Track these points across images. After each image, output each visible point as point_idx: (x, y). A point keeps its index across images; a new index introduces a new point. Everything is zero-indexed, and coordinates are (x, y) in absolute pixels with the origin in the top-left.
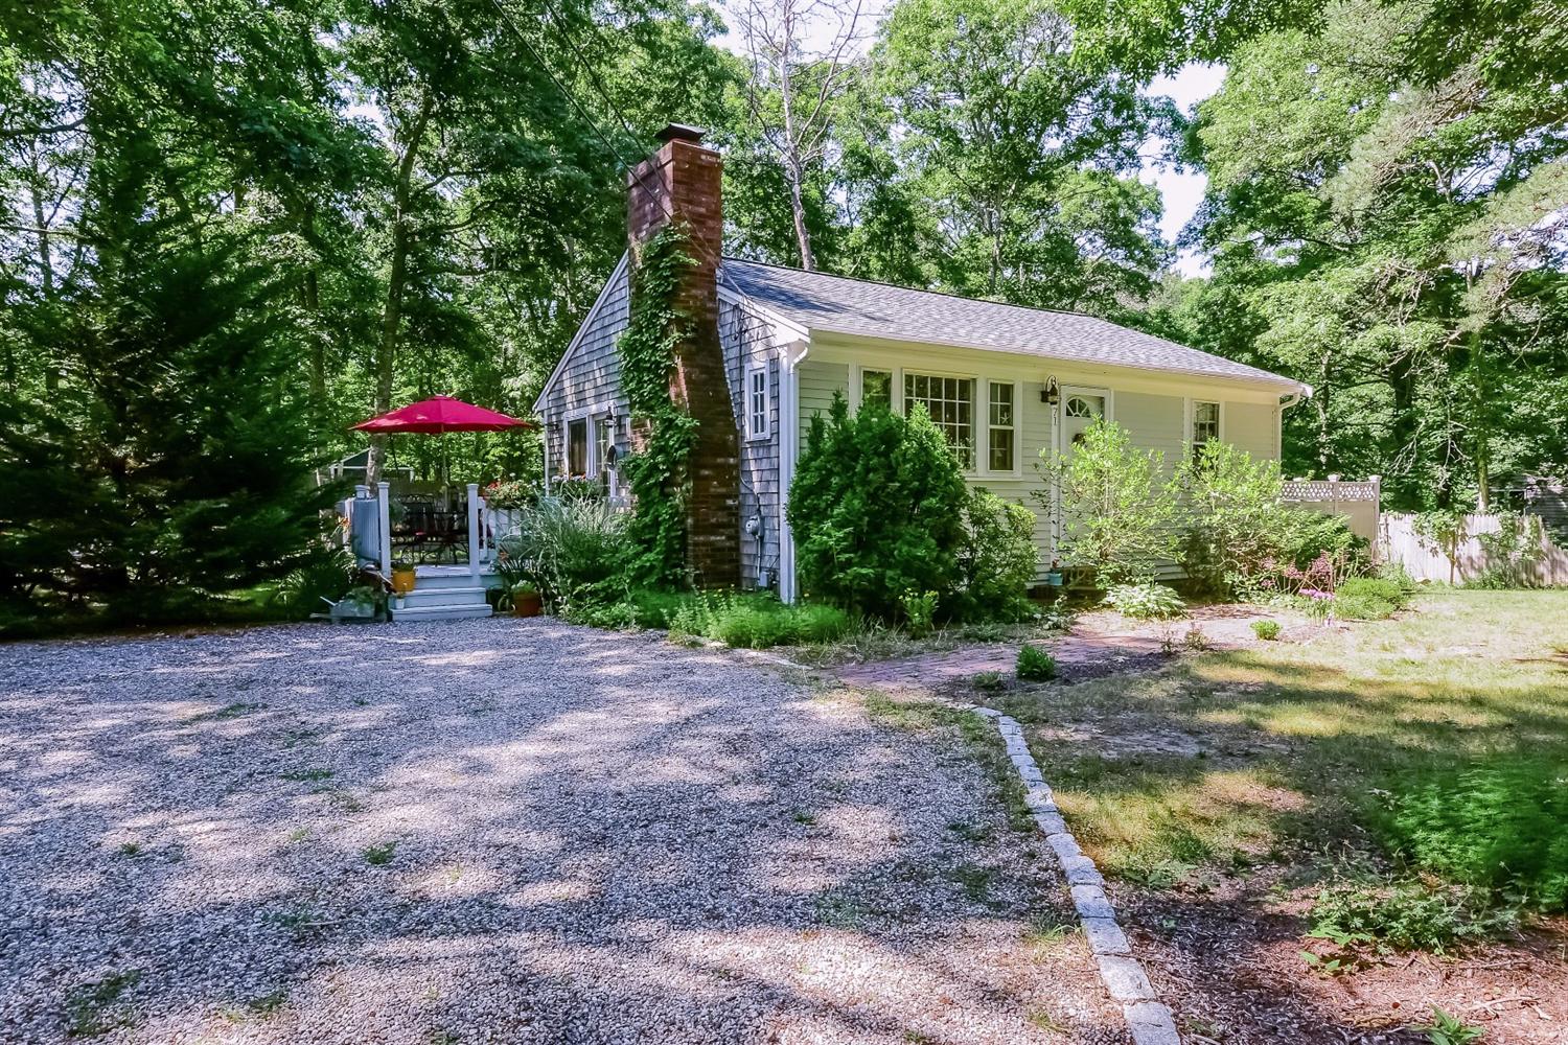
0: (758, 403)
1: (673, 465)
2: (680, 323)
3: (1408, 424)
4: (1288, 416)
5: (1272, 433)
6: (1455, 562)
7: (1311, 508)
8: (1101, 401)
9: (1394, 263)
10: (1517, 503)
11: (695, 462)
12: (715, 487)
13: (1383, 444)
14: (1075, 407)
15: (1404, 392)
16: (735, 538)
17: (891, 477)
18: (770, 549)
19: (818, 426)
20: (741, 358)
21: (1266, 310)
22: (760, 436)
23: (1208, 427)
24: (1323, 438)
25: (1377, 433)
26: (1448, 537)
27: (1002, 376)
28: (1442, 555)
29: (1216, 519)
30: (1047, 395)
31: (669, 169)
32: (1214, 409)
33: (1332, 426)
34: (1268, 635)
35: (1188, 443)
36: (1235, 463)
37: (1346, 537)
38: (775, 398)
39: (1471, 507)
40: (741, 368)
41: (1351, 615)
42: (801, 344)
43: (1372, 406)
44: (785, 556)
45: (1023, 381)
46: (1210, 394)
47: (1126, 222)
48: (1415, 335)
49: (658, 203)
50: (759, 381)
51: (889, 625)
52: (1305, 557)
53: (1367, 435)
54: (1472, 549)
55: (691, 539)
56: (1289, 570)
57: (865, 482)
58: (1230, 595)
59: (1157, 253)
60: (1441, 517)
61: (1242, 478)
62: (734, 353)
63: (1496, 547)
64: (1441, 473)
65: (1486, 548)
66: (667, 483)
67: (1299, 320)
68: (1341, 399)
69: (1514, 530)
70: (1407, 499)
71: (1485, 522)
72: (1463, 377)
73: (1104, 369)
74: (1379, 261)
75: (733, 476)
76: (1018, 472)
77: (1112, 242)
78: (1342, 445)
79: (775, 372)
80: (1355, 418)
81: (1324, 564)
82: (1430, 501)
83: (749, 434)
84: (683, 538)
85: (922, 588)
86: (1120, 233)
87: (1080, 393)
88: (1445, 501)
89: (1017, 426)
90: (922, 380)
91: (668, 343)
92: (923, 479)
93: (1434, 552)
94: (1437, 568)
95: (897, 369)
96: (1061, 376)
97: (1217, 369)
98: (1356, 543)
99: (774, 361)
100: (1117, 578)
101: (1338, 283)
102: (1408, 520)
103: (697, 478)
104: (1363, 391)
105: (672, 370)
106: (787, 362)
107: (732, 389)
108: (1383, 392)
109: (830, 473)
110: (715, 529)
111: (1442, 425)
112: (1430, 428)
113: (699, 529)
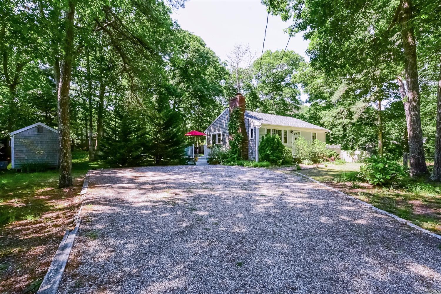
0: (252, 133)
1: (238, 142)
2: (240, 122)
3: (346, 135)
4: (327, 135)
5: (324, 138)
6: (353, 159)
7: (330, 149)
8: (299, 133)
9: (343, 109)
10: (364, 149)
11: (242, 142)
12: (245, 146)
13: (341, 138)
14: (296, 134)
15: (345, 130)
16: (247, 153)
17: (274, 145)
18: (254, 155)
19: (263, 137)
20: (249, 127)
21: (321, 116)
22: (252, 138)
23: (314, 137)
24: (331, 137)
25: (340, 136)
26: (352, 154)
27: (286, 129)
28: (351, 158)
29: (317, 151)
30: (292, 132)
31: (238, 99)
32: (315, 134)
33: (332, 135)
34: (326, 166)
35: (312, 139)
36: (320, 143)
37: (335, 154)
38: (255, 133)
39: (356, 149)
40: (249, 128)
41: (337, 164)
42: (260, 125)
43: (339, 131)
44: (257, 155)
45: (288, 130)
46: (315, 132)
47: (294, 97)
48: (346, 121)
49: (236, 104)
50: (252, 130)
51: (275, 165)
52: (330, 157)
53: (339, 136)
54: (356, 157)
55: (242, 153)
56: (328, 158)
57: (271, 145)
58: (319, 162)
59: (300, 102)
60: (351, 151)
61: (320, 145)
62: (248, 126)
63: (360, 156)
64: (351, 144)
65: (358, 157)
66: (238, 145)
67: (327, 118)
68: (334, 130)
69: (363, 153)
70: (346, 148)
71: (358, 152)
72: (354, 127)
73: (300, 128)
74: (340, 108)
75: (247, 144)
76: (287, 144)
77: (292, 100)
78: (334, 138)
79: (255, 129)
80: (336, 133)
81: (333, 157)
82: (350, 148)
83: (250, 137)
84: (240, 153)
85: (279, 159)
86: (293, 98)
87: (296, 132)
88: (352, 148)
89: (287, 137)
90: (274, 130)
91: (238, 124)
92: (278, 145)
93: (350, 157)
94: (350, 160)
95: (271, 128)
96: (294, 129)
97: (315, 128)
98: (337, 155)
99: (255, 128)
100: (303, 159)
101: (334, 111)
102: (346, 152)
103: (243, 144)
104: (338, 128)
105: (238, 128)
106: (257, 128)
107: (247, 131)
108: (341, 129)
109: (266, 144)
110: (245, 152)
111: (351, 135)
112: (349, 136)
113: (243, 151)
